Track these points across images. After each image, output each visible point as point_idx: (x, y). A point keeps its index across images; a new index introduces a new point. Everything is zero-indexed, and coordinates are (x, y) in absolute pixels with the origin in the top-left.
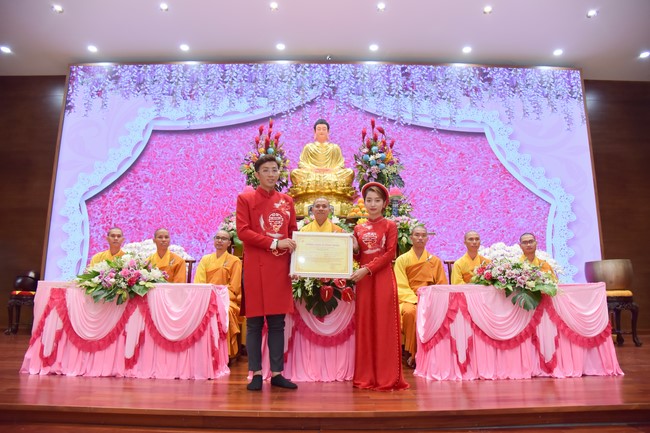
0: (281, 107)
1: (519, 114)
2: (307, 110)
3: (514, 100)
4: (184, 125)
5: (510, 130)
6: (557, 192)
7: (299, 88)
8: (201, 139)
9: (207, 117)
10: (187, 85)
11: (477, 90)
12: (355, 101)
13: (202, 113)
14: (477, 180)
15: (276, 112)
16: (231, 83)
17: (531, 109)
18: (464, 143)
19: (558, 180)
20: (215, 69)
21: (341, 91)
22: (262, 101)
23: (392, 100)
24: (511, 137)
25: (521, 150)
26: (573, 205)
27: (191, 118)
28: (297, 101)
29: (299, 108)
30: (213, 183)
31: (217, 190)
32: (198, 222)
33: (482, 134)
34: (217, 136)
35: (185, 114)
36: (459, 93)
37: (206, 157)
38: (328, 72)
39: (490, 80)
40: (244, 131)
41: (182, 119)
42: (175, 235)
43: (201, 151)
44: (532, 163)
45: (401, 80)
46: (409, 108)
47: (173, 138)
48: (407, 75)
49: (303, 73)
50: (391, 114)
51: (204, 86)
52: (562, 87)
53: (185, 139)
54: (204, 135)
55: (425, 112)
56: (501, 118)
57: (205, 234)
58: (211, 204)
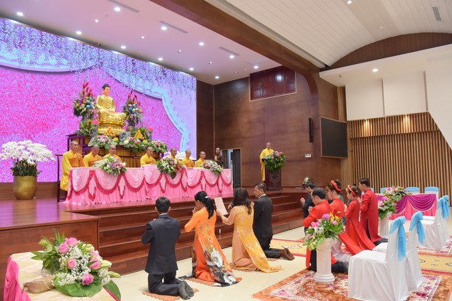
0: (74, 67)
1: (174, 93)
2: (88, 72)
3: (173, 86)
4: (16, 65)
5: (171, 99)
6: (185, 129)
7: (85, 58)
8: (28, 76)
9: (32, 63)
10: (17, 38)
11: (161, 78)
12: (111, 72)
13: (27, 60)
14: (158, 120)
15: (72, 70)
16: (46, 45)
17: (179, 91)
18: (154, 103)
19: (185, 124)
20: (35, 32)
21: (105, 65)
22: (64, 61)
23: (127, 75)
24: (171, 103)
25: (174, 109)
26: (190, 135)
27: (21, 62)
28: (83, 66)
29: (84, 70)
30: (36, 105)
31: (38, 110)
32: (27, 128)
33: (161, 100)
34: (38, 77)
35: (17, 58)
36: (154, 78)
37: (32, 89)
38: (99, 53)
39: (165, 74)
40: (54, 77)
41: (15, 60)
42: (13, 135)
43: (28, 84)
44: (177, 116)
45: (131, 66)
46: (134, 81)
47: (9, 72)
48: (134, 64)
49: (87, 50)
50: (126, 83)
51: (29, 42)
52: (189, 84)
53: (17, 74)
54: (30, 74)
55: (141, 85)
56: (168, 93)
57: (32, 135)
58: (35, 118)
